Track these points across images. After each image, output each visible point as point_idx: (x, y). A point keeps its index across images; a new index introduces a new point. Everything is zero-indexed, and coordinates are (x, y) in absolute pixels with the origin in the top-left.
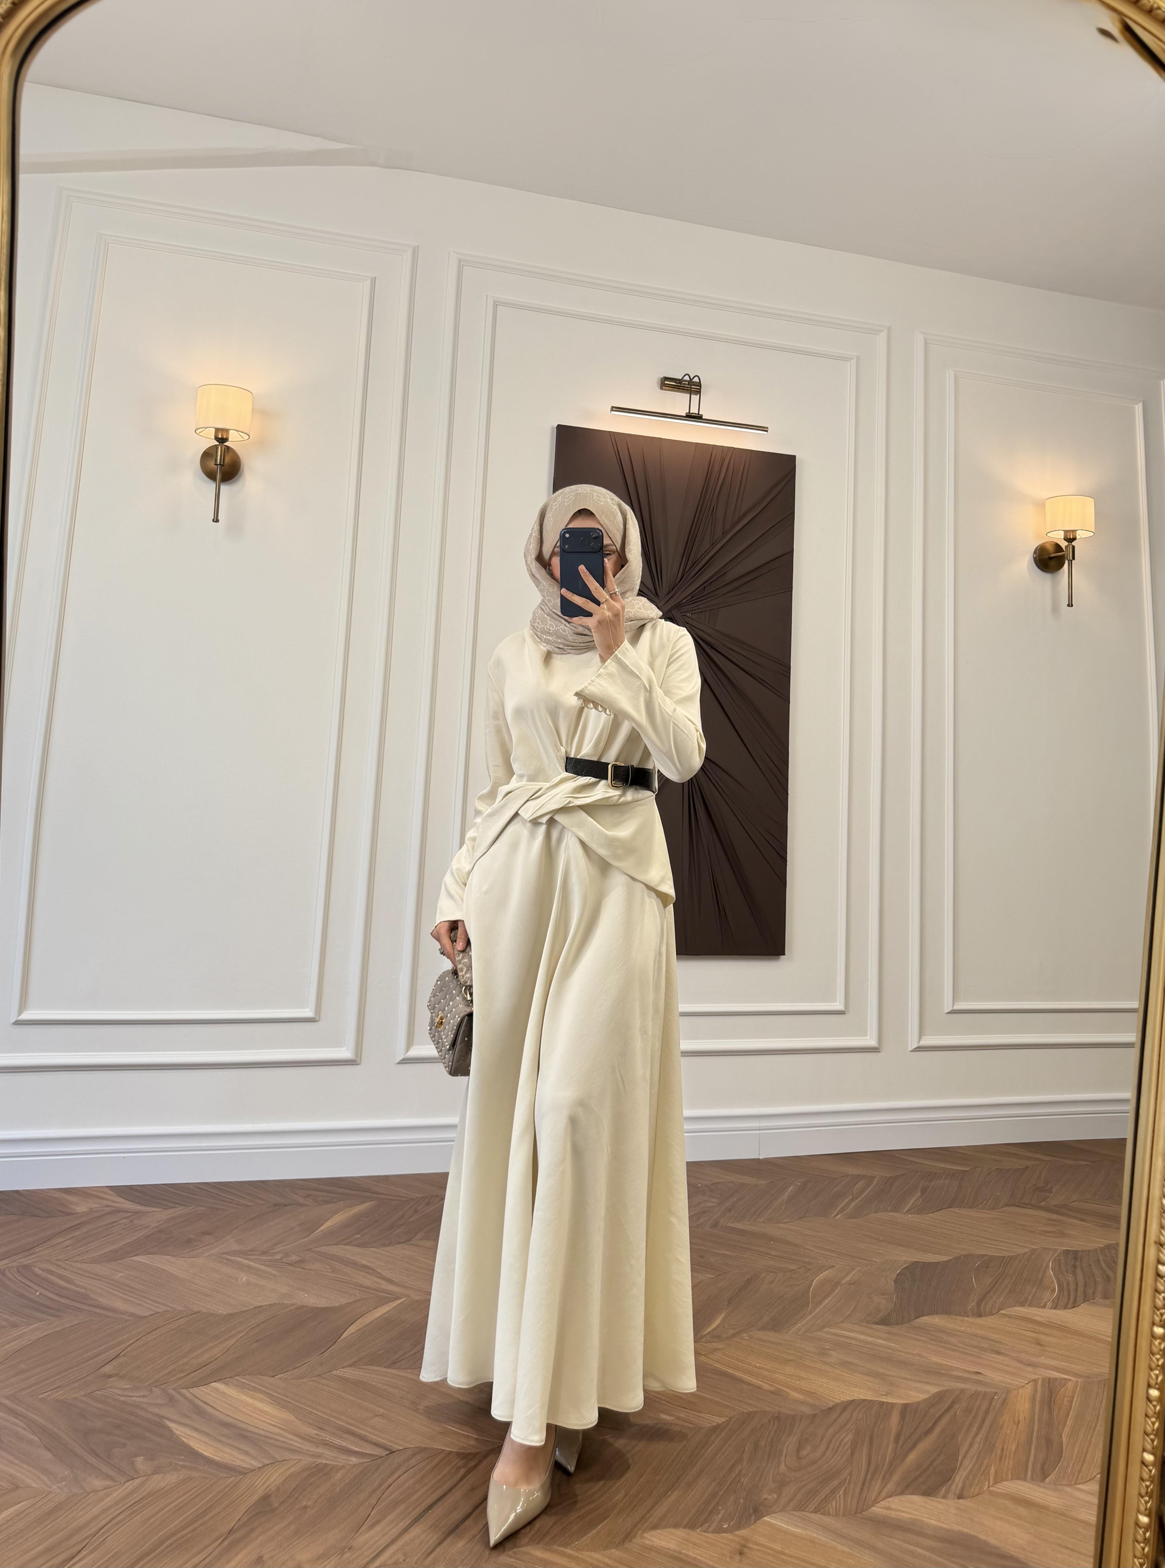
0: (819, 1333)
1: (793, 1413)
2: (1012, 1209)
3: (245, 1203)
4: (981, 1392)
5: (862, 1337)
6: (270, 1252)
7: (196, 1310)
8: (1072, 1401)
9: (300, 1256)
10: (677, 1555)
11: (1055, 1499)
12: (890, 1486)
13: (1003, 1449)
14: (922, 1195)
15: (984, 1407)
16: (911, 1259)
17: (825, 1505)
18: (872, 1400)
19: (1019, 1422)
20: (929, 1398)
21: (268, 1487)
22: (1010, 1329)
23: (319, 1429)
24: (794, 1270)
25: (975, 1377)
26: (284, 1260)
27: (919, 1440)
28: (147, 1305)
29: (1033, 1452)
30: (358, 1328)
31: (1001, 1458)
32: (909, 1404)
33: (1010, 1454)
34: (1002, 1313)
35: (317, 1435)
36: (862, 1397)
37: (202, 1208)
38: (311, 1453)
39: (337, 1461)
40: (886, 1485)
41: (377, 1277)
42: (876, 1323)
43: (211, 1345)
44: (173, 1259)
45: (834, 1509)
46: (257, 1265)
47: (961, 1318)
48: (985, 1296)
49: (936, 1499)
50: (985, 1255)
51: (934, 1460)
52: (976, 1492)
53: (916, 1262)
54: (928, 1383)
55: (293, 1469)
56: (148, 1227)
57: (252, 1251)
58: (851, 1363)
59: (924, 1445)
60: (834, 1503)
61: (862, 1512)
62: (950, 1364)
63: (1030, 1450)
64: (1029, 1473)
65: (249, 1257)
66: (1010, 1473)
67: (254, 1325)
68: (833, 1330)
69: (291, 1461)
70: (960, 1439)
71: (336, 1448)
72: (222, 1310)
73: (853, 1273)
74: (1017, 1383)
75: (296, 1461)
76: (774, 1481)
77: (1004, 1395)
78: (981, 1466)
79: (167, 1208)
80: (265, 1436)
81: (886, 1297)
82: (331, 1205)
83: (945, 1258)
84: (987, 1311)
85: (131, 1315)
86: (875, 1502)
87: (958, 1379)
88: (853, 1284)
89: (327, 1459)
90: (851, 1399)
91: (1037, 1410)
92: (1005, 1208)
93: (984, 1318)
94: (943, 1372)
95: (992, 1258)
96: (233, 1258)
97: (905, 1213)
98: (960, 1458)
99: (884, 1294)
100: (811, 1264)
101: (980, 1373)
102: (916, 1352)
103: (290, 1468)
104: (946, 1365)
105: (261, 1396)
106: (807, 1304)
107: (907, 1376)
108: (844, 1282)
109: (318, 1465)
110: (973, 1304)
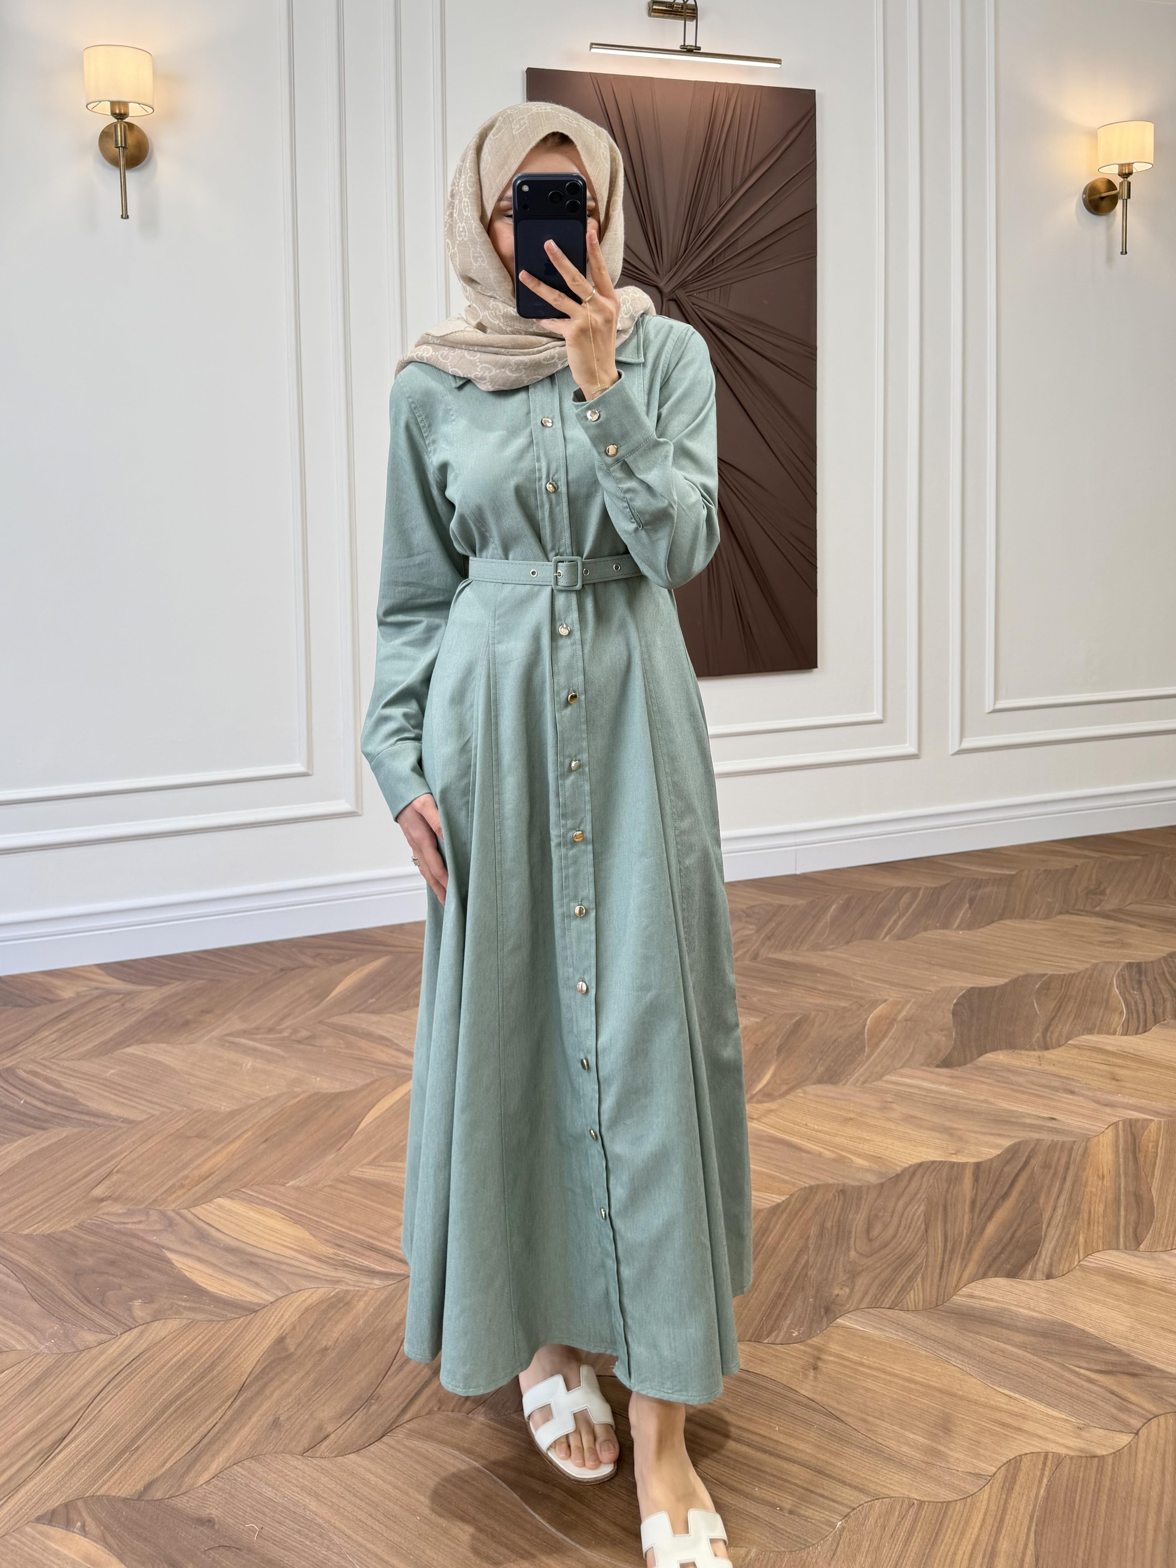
0: (880, 1083)
1: (860, 1185)
2: (1066, 917)
3: (249, 970)
4: (1057, 1142)
5: (927, 1084)
6: (277, 1028)
7: (196, 1108)
8: (1157, 1145)
9: (310, 1031)
11: (1153, 1270)
12: (971, 1268)
13: (1090, 1212)
14: (970, 907)
15: (1063, 1161)
16: (965, 985)
17: (901, 1298)
18: (941, 1161)
19: (1103, 1177)
20: (1001, 1154)
21: (283, 1326)
22: (1081, 1063)
23: (337, 1247)
24: (844, 1009)
25: (1050, 1124)
26: (293, 1037)
27: (996, 1207)
28: (141, 1107)
29: (1122, 1213)
30: (372, 1118)
31: (1089, 1224)
32: (982, 1162)
33: (1098, 1218)
34: (1070, 1044)
35: (335, 1254)
36: (931, 1158)
37: (201, 981)
38: (328, 1278)
39: (357, 1286)
40: (965, 1267)
41: (395, 1050)
42: (938, 1066)
43: (214, 1150)
44: (169, 1048)
45: (913, 1302)
46: (262, 1046)
47: (1026, 1052)
48: (1049, 1024)
49: (1021, 1280)
50: (1044, 975)
51: (1015, 1231)
52: (1066, 1270)
53: (973, 988)
54: (999, 1135)
55: (309, 1301)
56: (142, 1009)
57: (258, 1029)
58: (916, 1118)
59: (1004, 1212)
60: (911, 1294)
61: (943, 1303)
62: (1020, 1110)
63: (1119, 1210)
64: (1122, 1240)
65: (253, 1036)
66: (1100, 1242)
67: (261, 1122)
68: (892, 1078)
69: (307, 1291)
70: (1041, 1201)
71: (356, 1269)
72: (225, 1107)
73: (908, 1006)
74: (1096, 1128)
75: (314, 1289)
76: (845, 1271)
77: (1083, 1145)
78: (1068, 1234)
79: (161, 985)
80: (278, 1262)
81: (945, 1033)
82: (343, 964)
83: (1002, 981)
84: (1054, 1041)
85: (126, 1121)
86: (956, 1288)
87: (1032, 1127)
88: (909, 1019)
89: (347, 1284)
90: (920, 1162)
91: (1121, 1160)
92: (1059, 917)
93: (1051, 1051)
94: (1013, 1120)
95: (1052, 977)
96: (237, 1040)
97: (955, 929)
98: (1044, 1226)
99: (942, 1030)
100: (862, 998)
101: (1054, 1119)
102: (983, 1098)
103: (305, 1300)
104: (1016, 1111)
105: (272, 1211)
106: (863, 1048)
107: (977, 1129)
108: (899, 1018)
109: (337, 1293)
110: (1038, 1034)
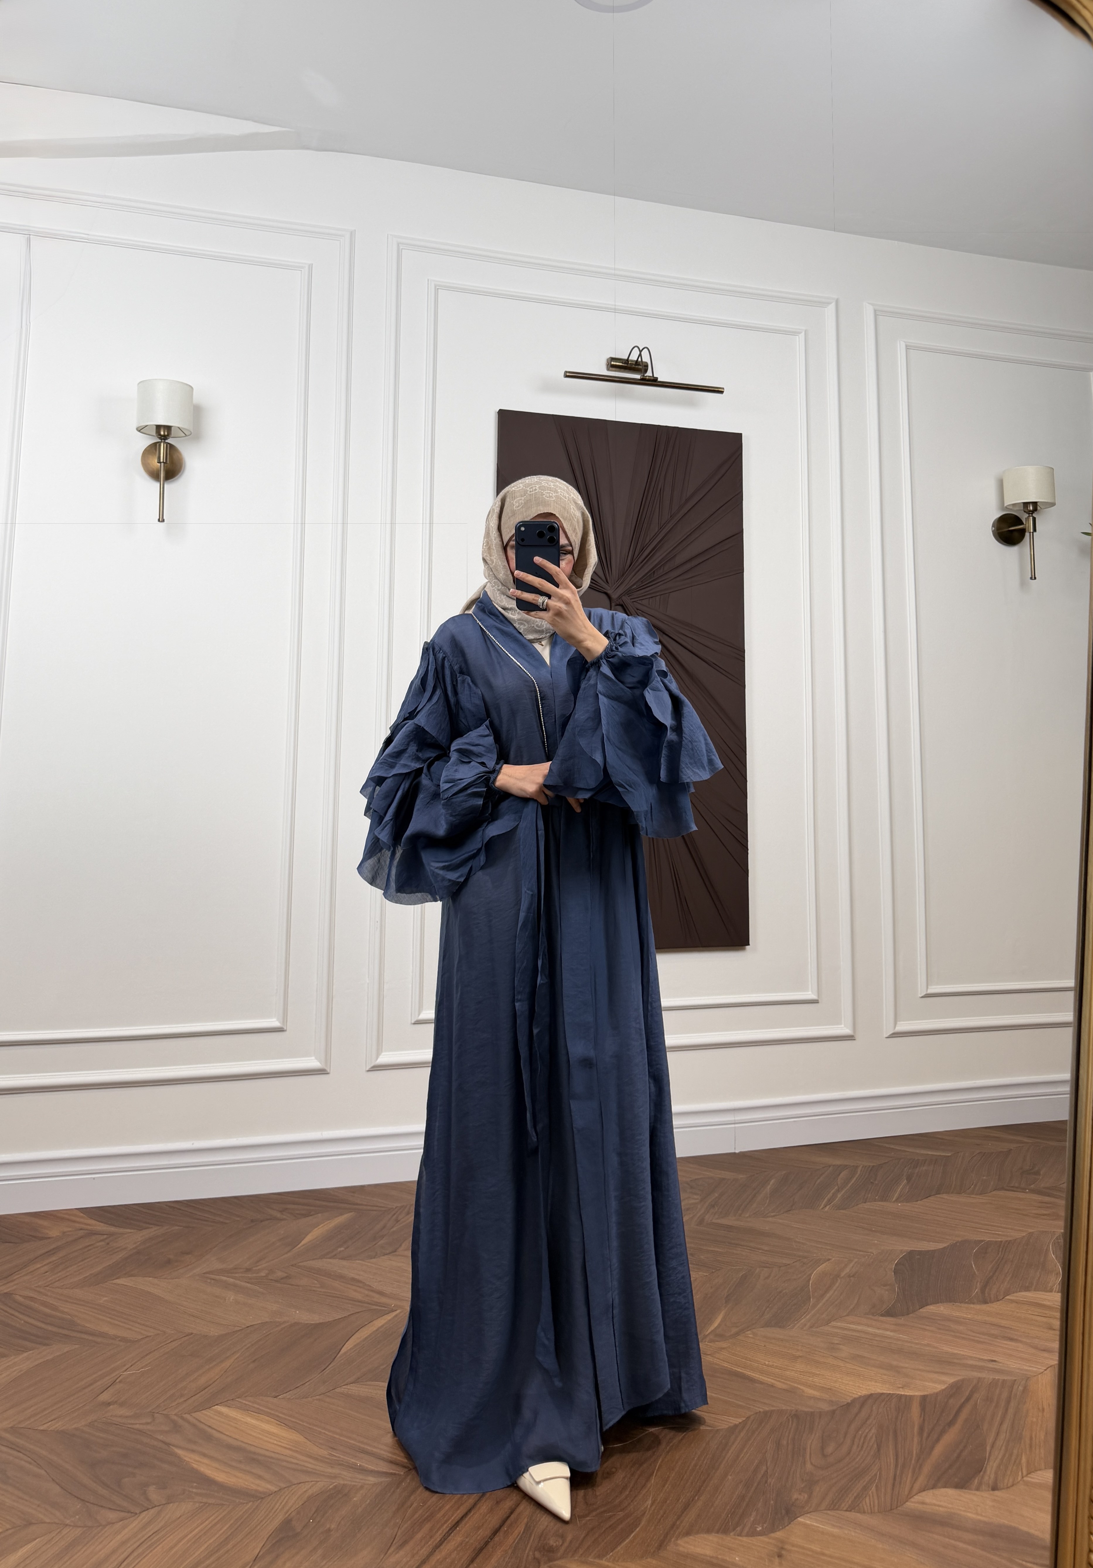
0: (826, 1328)
1: (812, 1410)
2: (1001, 1193)
3: (221, 1220)
4: (998, 1380)
5: (870, 1330)
6: (254, 1269)
9: (286, 1273)
10: (715, 1561)
12: (921, 1480)
13: (1029, 1438)
14: (908, 1183)
15: (1004, 1396)
16: (905, 1248)
17: (859, 1502)
18: (890, 1393)
19: (1041, 1409)
20: (946, 1388)
21: (288, 1511)
22: (1017, 1314)
23: (331, 1450)
24: (788, 1265)
25: (991, 1365)
26: (270, 1277)
27: (943, 1432)
28: (135, 1329)
30: (355, 1343)
31: (1029, 1446)
32: (927, 1395)
33: (1037, 1442)
34: (1008, 1299)
35: (330, 1455)
36: (879, 1391)
37: (177, 1228)
38: (326, 1474)
39: (354, 1482)
40: (916, 1479)
41: (368, 1290)
42: (882, 1315)
43: (207, 1367)
44: (156, 1281)
45: (868, 1505)
46: (243, 1284)
47: (966, 1305)
48: (987, 1282)
49: (969, 1491)
50: (981, 1241)
51: (962, 1451)
52: (1010, 1483)
53: (912, 1251)
54: (943, 1373)
55: (310, 1492)
57: (235, 1269)
58: (863, 1356)
59: (950, 1437)
60: (867, 1499)
61: (897, 1508)
62: (962, 1353)
65: (233, 1275)
66: (1040, 1461)
68: (839, 1324)
69: (307, 1483)
70: (984, 1429)
71: (351, 1467)
72: (214, 1332)
73: (851, 1265)
74: (1033, 1369)
75: (313, 1483)
76: (803, 1480)
77: (1023, 1383)
78: (1011, 1455)
80: (276, 1459)
81: (887, 1288)
82: (310, 1218)
83: (941, 1246)
84: (992, 1297)
85: (123, 1340)
86: (909, 1497)
87: (973, 1367)
88: (853, 1276)
89: (344, 1479)
90: (869, 1393)
92: (994, 1193)
93: (989, 1304)
94: (955, 1361)
95: (989, 1243)
96: (217, 1277)
97: (894, 1202)
98: (988, 1448)
99: (885, 1285)
100: (806, 1257)
101: (995, 1361)
102: (926, 1342)
103: (306, 1491)
104: (957, 1354)
105: (267, 1418)
106: (809, 1299)
107: (921, 1367)
108: (843, 1274)
109: (335, 1486)
110: (976, 1291)
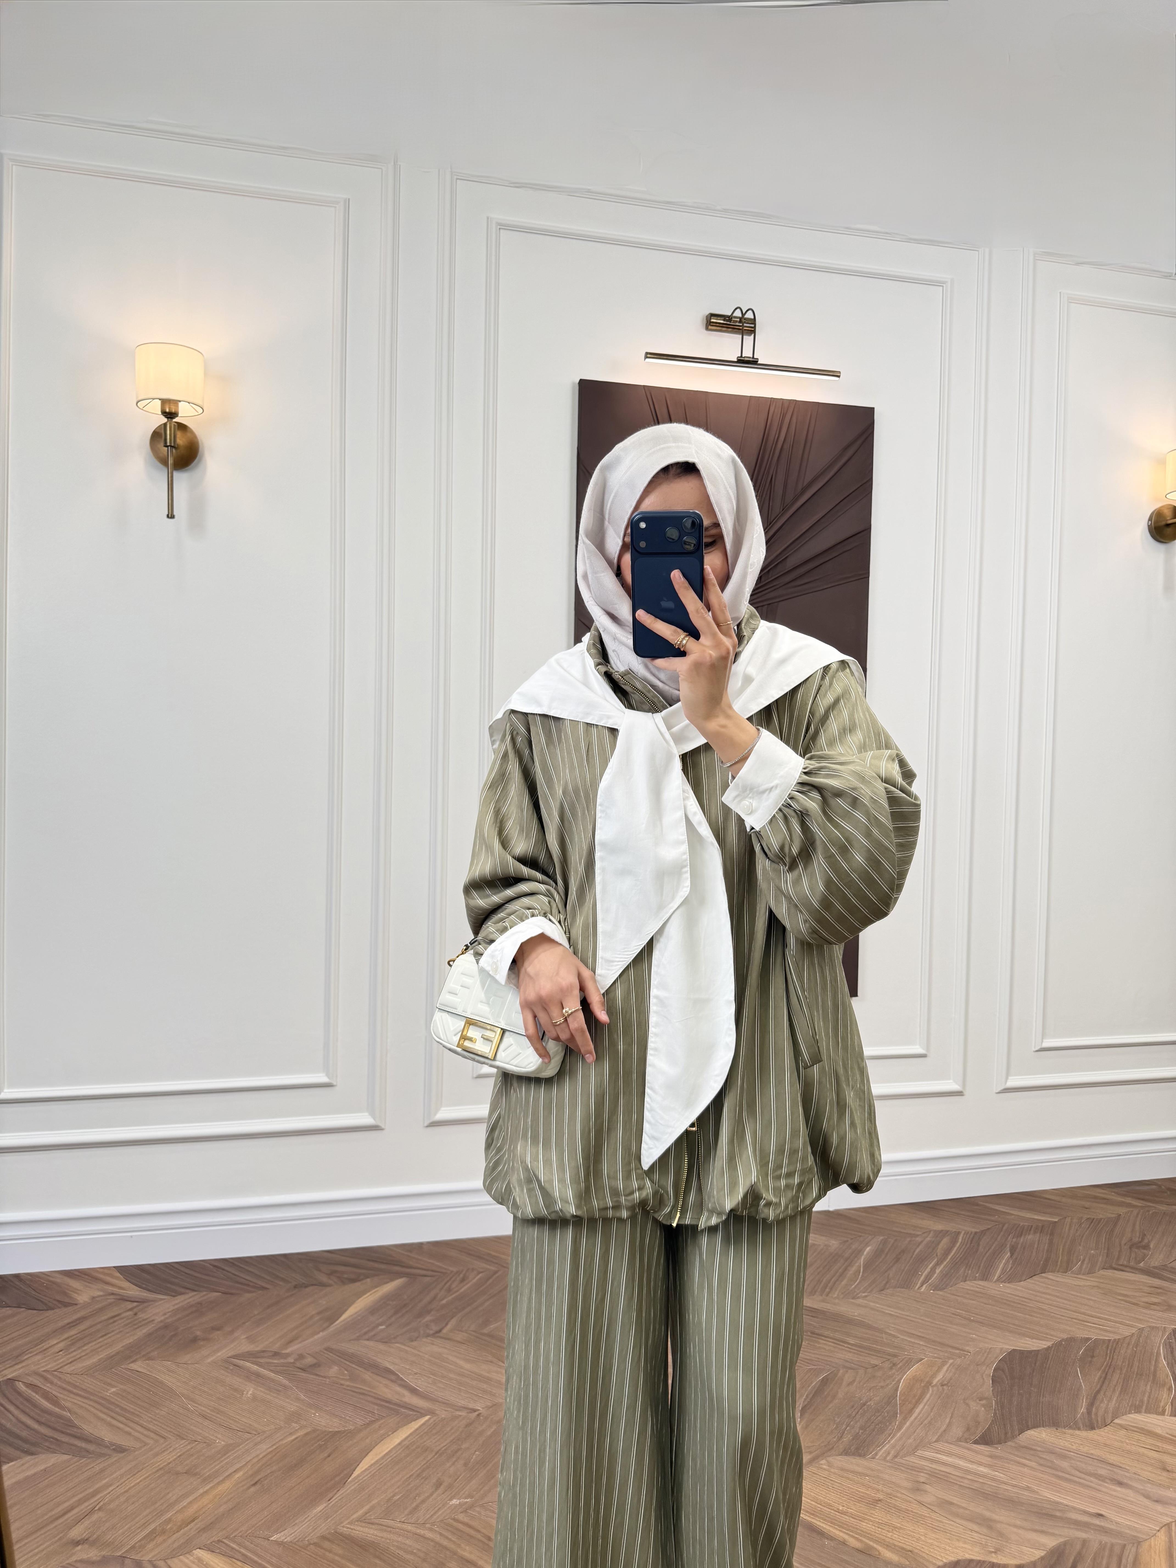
0: (911, 1459)
2: (1109, 1273)
4: (1106, 1545)
5: (960, 1462)
6: (283, 1352)
7: (193, 1439)
9: (315, 1358)
14: (1011, 1256)
16: (1006, 1347)
18: (981, 1561)
20: (1046, 1555)
24: (875, 1366)
25: (1099, 1522)
26: (298, 1364)
30: (374, 1460)
34: (1117, 1424)
36: (968, 1556)
41: (400, 1386)
42: (975, 1442)
43: (202, 1490)
44: (173, 1366)
46: (266, 1373)
48: (1095, 1398)
50: (1088, 1339)
53: (1013, 1350)
54: (1042, 1532)
56: (152, 1321)
57: (263, 1352)
62: (1062, 1501)
65: (259, 1360)
67: (259, 1459)
68: (926, 1453)
73: (944, 1368)
77: (1134, 1550)
79: (175, 1294)
81: (984, 1402)
82: (357, 1284)
83: (1044, 1345)
84: (1099, 1419)
87: (1077, 1524)
88: (945, 1385)
90: (957, 1559)
92: (1103, 1272)
94: (1058, 1514)
95: (1097, 1343)
96: (241, 1363)
97: (995, 1281)
99: (981, 1399)
100: (895, 1356)
101: (1103, 1516)
102: (1023, 1484)
104: (1062, 1504)
106: (895, 1415)
107: (1018, 1523)
108: (934, 1382)
110: (1081, 1413)
